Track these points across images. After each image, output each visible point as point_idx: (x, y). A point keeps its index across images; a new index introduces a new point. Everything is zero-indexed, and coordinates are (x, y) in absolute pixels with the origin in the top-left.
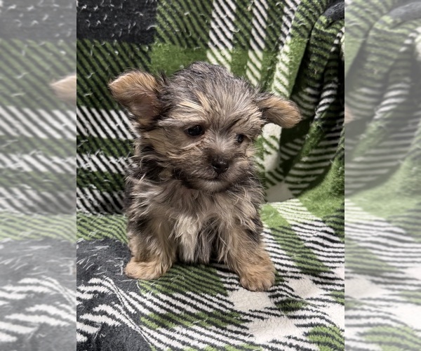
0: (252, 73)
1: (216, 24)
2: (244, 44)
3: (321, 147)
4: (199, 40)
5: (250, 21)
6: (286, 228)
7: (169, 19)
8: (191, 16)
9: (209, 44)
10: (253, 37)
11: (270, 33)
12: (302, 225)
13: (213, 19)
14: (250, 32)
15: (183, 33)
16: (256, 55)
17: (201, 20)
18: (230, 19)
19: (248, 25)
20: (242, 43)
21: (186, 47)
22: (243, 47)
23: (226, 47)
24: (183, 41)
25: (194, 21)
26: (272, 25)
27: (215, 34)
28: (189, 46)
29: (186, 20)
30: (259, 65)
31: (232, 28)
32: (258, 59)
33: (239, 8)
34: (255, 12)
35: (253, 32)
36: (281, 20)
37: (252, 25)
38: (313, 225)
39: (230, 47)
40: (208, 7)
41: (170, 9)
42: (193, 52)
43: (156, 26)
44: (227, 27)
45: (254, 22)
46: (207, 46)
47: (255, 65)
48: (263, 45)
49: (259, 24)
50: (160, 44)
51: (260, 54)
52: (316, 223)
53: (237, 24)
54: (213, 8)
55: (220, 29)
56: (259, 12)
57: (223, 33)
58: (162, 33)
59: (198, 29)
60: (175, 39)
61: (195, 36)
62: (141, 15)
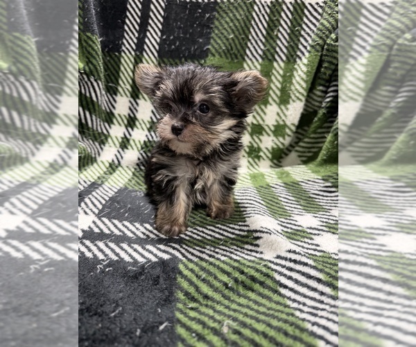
0: (276, 78)
1: (252, 44)
2: (270, 57)
3: (325, 128)
4: (239, 55)
5: (275, 41)
6: (295, 183)
7: (219, 41)
8: (235, 38)
9: (246, 58)
10: (277, 53)
11: (290, 49)
12: (306, 182)
13: (250, 40)
14: (275, 49)
15: (228, 50)
16: (279, 64)
17: (241, 41)
18: (261, 41)
19: (274, 45)
20: (269, 57)
21: (230, 60)
22: (270, 60)
23: (257, 60)
24: (228, 55)
25: (237, 42)
26: (292, 43)
27: (251, 51)
28: (232, 59)
29: (231, 41)
30: (281, 72)
31: (262, 47)
32: (281, 67)
33: (268, 33)
34: (280, 35)
35: (278, 49)
36: (299, 40)
37: (277, 44)
38: (315, 182)
39: (260, 60)
40: (247, 32)
41: (220, 35)
42: (234, 63)
43: (210, 47)
44: (259, 47)
45: (279, 42)
46: (244, 59)
47: (278, 72)
48: (284, 58)
49: (282, 43)
50: (212, 58)
51: (282, 64)
52: (317, 181)
53: (266, 44)
54: (250, 32)
55: (254, 47)
56: (282, 35)
57: (256, 50)
58: (213, 51)
59: (239, 47)
60: (223, 54)
61: (236, 52)
62: (201, 41)
